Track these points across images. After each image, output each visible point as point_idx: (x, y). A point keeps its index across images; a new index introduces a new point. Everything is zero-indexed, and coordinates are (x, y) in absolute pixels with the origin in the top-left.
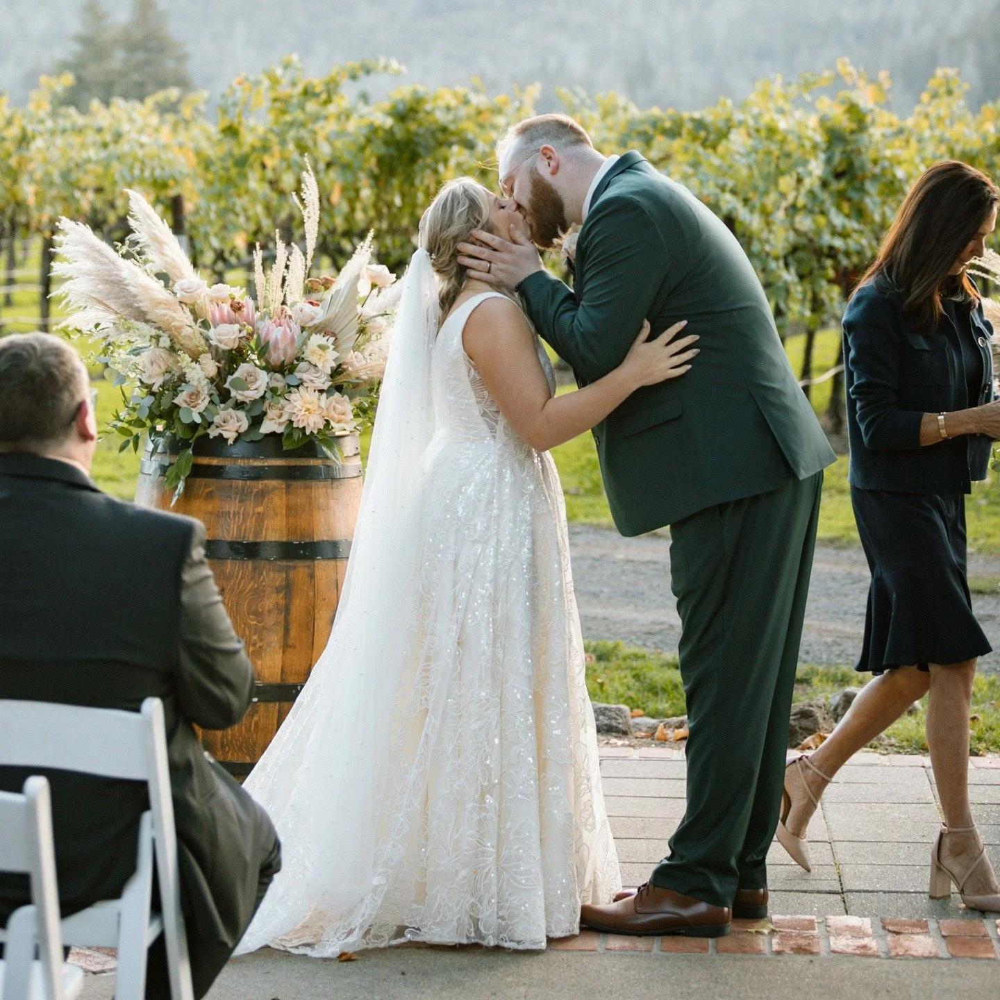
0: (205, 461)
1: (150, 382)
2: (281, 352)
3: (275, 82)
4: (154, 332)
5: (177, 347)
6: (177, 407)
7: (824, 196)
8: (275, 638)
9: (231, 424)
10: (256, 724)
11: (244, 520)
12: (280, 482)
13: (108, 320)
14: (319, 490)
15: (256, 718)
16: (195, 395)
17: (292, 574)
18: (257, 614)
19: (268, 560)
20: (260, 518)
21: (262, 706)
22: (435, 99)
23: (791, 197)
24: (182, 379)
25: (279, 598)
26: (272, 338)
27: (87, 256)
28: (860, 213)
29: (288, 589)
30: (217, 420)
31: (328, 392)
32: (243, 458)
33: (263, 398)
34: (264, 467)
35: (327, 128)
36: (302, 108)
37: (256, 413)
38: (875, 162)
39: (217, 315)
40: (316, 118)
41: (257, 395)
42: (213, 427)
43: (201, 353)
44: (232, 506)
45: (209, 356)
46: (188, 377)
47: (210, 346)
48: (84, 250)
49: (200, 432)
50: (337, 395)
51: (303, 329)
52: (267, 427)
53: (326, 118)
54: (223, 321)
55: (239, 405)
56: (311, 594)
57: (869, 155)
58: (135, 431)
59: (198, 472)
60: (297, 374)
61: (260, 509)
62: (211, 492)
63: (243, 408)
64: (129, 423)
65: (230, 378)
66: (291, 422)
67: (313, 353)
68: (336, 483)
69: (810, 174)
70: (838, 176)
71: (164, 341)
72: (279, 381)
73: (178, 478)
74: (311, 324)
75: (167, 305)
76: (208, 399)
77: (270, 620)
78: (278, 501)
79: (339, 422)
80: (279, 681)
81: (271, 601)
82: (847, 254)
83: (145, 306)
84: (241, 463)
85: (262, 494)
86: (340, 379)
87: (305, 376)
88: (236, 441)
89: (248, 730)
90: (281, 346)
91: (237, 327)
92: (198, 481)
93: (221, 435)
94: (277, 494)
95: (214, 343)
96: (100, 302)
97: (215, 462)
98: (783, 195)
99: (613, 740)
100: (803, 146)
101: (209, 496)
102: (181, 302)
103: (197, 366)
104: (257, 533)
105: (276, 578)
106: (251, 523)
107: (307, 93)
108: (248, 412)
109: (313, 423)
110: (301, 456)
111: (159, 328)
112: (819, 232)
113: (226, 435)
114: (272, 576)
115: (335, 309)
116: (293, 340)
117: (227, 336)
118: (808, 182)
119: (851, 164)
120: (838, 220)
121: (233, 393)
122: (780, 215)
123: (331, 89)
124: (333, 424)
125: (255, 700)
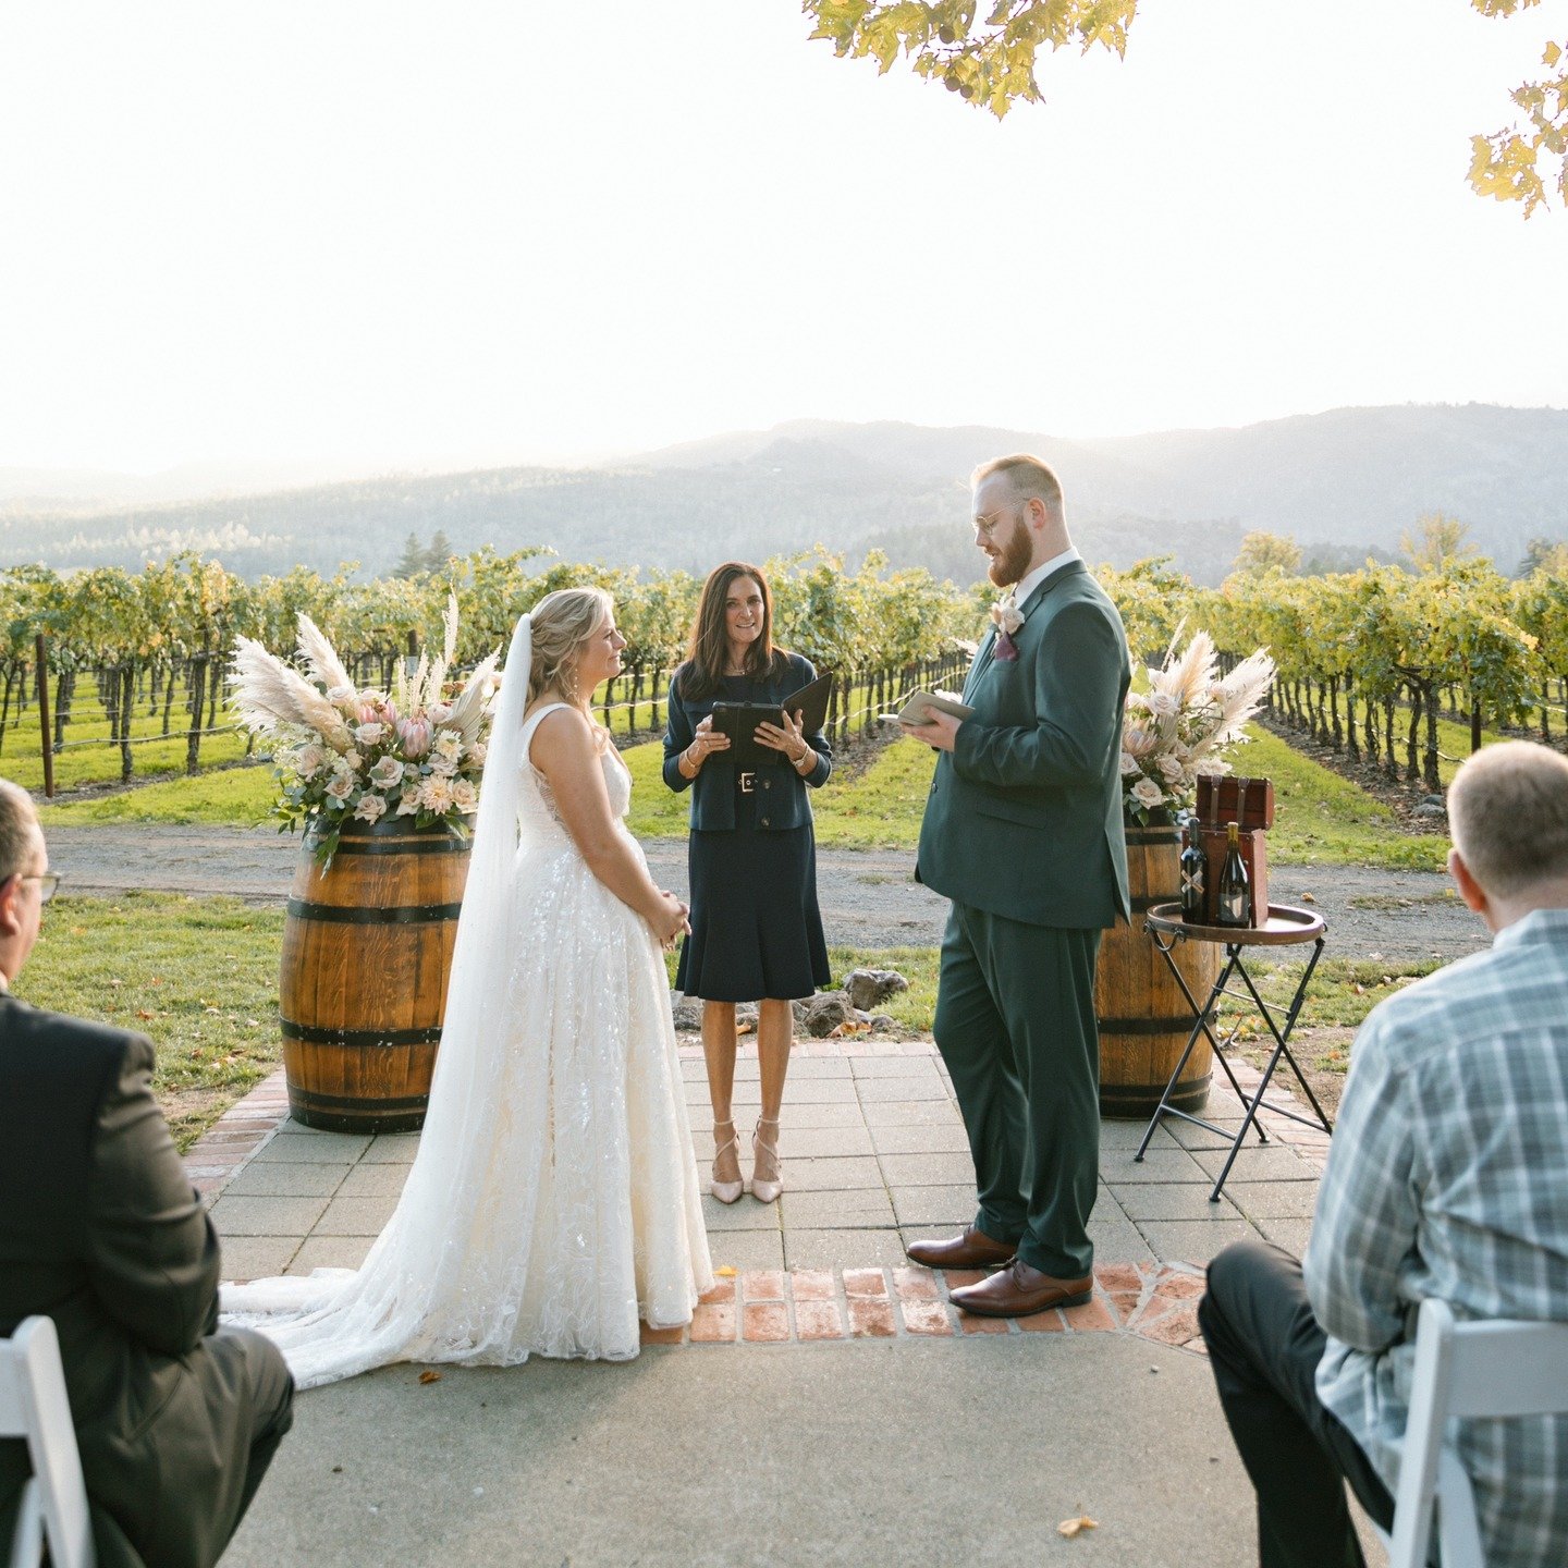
0: (350, 839)
1: (304, 774)
2: (416, 746)
3: (477, 561)
4: (308, 732)
5: (328, 743)
6: (327, 794)
7: (810, 624)
8: (407, 990)
9: (371, 809)
10: (391, 1065)
11: (382, 890)
12: (414, 855)
13: (270, 723)
14: (448, 861)
15: (390, 1060)
16: (342, 784)
17: (423, 934)
18: (391, 970)
19: (403, 923)
20: (396, 887)
21: (396, 1049)
22: (575, 570)
23: (791, 626)
24: (331, 771)
25: (412, 956)
26: (409, 734)
27: (256, 668)
28: (831, 635)
29: (419, 947)
30: (360, 805)
31: (455, 778)
32: (383, 836)
33: (399, 785)
34: (399, 844)
35: (509, 589)
36: (492, 576)
37: (393, 798)
38: (839, 605)
39: (365, 716)
40: (500, 582)
41: (394, 783)
42: (358, 810)
43: (347, 749)
44: (373, 878)
45: (355, 750)
46: (335, 770)
47: (356, 742)
48: (255, 663)
49: (346, 815)
50: (462, 780)
51: (436, 726)
52: (402, 810)
53: (506, 581)
54: (369, 721)
55: (379, 792)
56: (439, 950)
57: (837, 599)
58: (293, 815)
59: (344, 849)
60: (430, 764)
61: (396, 879)
62: (355, 866)
63: (383, 794)
64: (288, 808)
65: (372, 768)
66: (423, 805)
67: (443, 746)
68: (461, 855)
69: (803, 611)
70: (818, 612)
71: (318, 739)
72: (413, 770)
73: (326, 855)
74: (442, 722)
75: (321, 707)
76: (352, 787)
77: (404, 975)
78: (412, 872)
79: (464, 803)
80: (410, 1027)
81: (404, 958)
82: (824, 660)
83: (302, 708)
84: (381, 840)
85: (399, 866)
86: (466, 767)
87: (435, 766)
88: (377, 822)
89: (384, 1070)
90: (416, 741)
91: (379, 725)
92: (345, 856)
93: (363, 818)
94: (411, 866)
95: (359, 739)
96: (264, 707)
97: (359, 840)
98: (786, 624)
99: (690, 1038)
100: (798, 594)
101: (354, 869)
102: (333, 706)
103: (344, 760)
104: (394, 900)
105: (411, 939)
106: (388, 892)
107: (496, 567)
108: (386, 798)
109: (440, 805)
110: (432, 833)
111: (313, 728)
112: (808, 647)
113: (367, 817)
114: (405, 937)
115: (463, 708)
116: (426, 735)
117: (370, 733)
118: (801, 616)
119: (825, 606)
120: (819, 639)
121: (374, 782)
122: (786, 636)
123: (511, 564)
124: (458, 805)
125: (390, 1044)
